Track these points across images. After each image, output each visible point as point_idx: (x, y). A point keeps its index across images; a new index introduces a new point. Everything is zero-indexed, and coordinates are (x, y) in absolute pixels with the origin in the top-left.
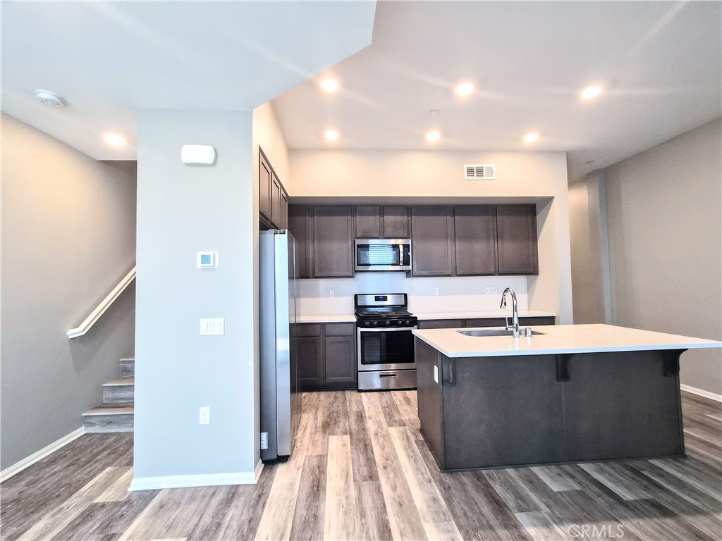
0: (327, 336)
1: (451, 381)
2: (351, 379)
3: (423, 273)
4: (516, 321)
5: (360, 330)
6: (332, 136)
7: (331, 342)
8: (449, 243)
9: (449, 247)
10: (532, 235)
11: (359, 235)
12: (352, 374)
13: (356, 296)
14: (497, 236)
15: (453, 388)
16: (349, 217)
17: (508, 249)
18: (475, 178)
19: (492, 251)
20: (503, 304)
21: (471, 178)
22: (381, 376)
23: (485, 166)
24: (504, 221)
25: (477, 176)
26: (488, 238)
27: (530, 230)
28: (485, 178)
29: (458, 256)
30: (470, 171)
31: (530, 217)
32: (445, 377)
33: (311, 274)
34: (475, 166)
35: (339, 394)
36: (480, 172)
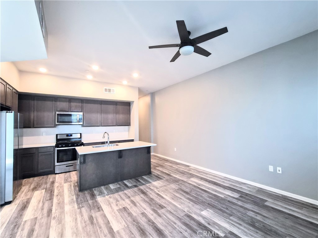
0: (39, 153)
1: (83, 162)
2: (52, 169)
3: (88, 125)
4: (108, 142)
5: (57, 149)
6: (43, 70)
7: (41, 155)
8: (99, 114)
9: (99, 116)
10: (129, 112)
11: (58, 110)
12: (52, 167)
13: (57, 135)
14: (117, 112)
15: (84, 165)
16: (54, 102)
17: (121, 117)
18: (108, 92)
19: (115, 118)
20: (104, 137)
21: (107, 92)
22: (66, 166)
23: (111, 89)
24: (120, 107)
25: (109, 92)
26: (114, 113)
27: (128, 111)
28: (111, 93)
29: (102, 119)
30: (106, 90)
31: (128, 107)
32: (81, 162)
33: (32, 126)
34: (108, 88)
35: (45, 177)
36: (110, 90)
